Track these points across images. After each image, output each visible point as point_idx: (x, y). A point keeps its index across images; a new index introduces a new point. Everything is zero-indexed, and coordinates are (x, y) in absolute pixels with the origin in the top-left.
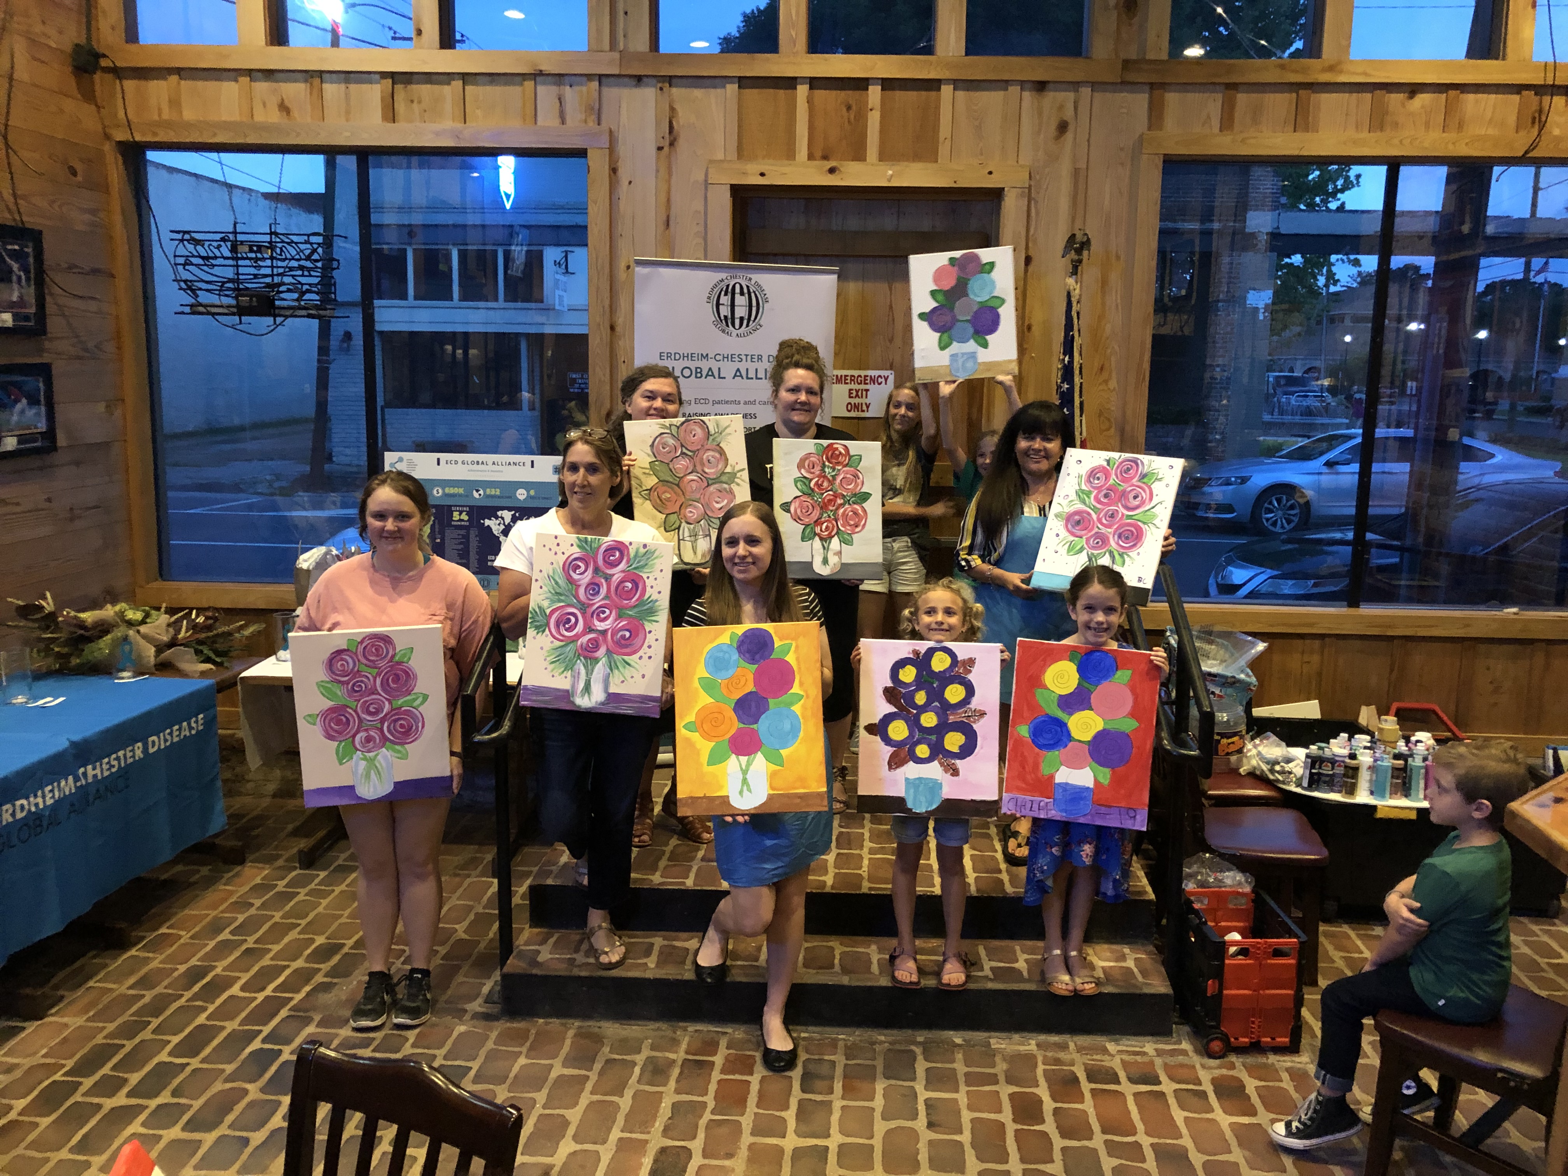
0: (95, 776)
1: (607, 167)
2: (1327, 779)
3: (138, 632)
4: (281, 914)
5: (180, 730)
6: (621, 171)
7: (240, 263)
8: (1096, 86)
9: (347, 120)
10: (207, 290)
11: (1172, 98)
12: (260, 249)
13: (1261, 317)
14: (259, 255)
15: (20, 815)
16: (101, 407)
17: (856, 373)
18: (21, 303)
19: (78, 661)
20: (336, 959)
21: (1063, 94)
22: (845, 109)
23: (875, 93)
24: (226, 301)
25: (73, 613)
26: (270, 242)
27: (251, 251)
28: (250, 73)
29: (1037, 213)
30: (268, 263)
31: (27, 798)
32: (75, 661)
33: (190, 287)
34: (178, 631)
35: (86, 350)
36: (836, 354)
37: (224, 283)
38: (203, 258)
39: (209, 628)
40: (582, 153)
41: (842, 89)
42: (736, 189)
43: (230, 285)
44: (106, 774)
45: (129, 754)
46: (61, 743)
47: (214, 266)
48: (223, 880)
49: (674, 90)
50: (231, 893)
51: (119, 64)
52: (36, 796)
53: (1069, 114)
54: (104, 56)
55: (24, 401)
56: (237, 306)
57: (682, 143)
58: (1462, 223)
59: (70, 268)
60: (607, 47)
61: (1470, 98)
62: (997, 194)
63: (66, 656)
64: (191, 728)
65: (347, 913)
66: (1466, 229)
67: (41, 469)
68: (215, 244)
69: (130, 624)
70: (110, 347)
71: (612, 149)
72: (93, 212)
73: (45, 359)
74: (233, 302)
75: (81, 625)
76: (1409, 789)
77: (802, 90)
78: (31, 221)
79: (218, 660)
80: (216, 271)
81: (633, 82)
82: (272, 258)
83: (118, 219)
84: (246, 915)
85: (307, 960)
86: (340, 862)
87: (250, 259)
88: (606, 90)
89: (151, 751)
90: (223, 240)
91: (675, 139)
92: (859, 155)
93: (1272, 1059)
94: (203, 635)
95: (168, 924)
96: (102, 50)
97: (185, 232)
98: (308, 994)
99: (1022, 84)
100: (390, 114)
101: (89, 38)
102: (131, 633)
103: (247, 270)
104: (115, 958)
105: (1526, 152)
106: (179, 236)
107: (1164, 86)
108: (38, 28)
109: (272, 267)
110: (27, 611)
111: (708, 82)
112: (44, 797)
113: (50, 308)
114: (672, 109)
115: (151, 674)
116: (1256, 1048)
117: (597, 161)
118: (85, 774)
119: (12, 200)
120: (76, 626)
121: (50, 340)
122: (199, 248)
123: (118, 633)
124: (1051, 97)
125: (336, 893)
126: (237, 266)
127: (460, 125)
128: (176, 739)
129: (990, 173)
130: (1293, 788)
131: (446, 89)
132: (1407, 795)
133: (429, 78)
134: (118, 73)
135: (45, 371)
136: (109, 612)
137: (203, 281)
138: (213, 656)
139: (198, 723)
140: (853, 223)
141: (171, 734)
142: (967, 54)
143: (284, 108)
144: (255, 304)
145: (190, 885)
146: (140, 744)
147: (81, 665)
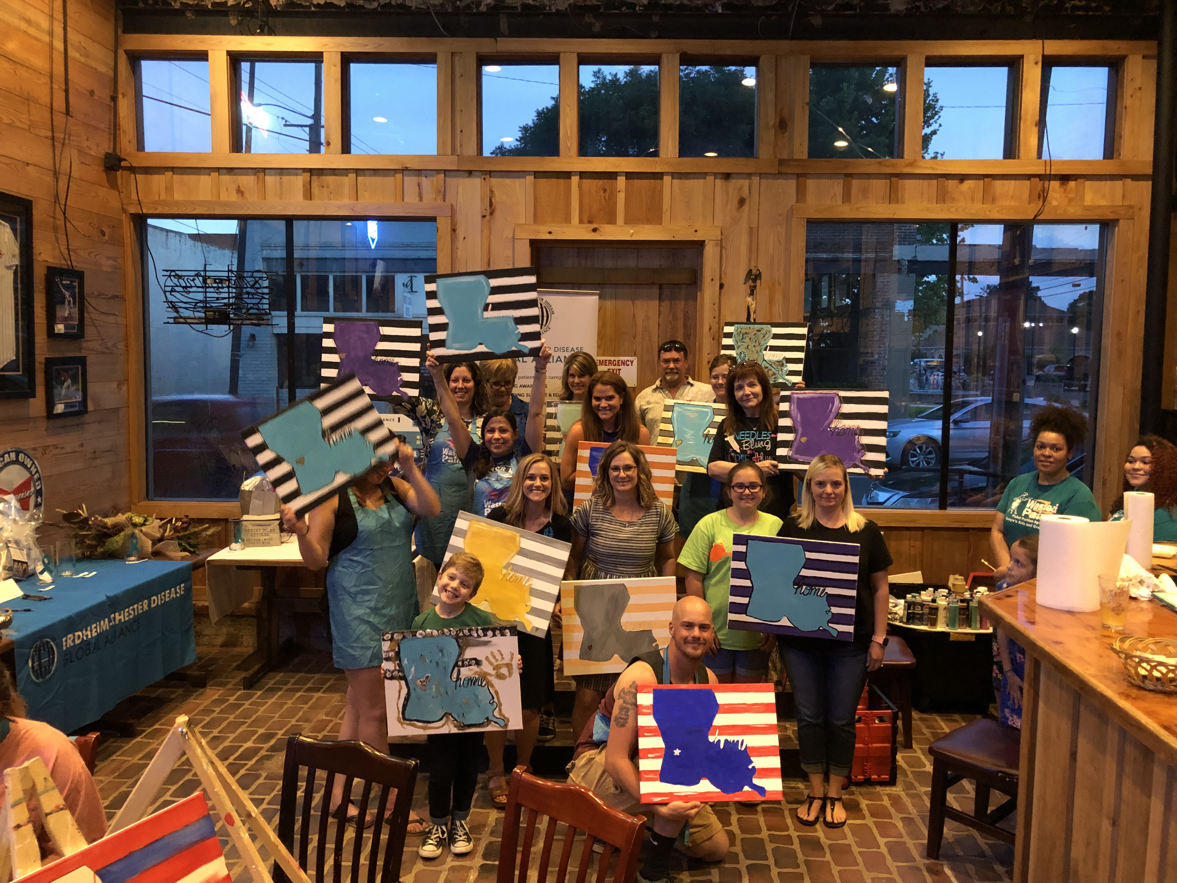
0: (120, 620)
1: (449, 228)
2: (918, 616)
3: (141, 531)
4: (234, 716)
5: (170, 593)
6: (458, 231)
7: (208, 290)
8: (761, 175)
9: (280, 199)
10: (186, 308)
11: (811, 183)
12: (221, 281)
13: (906, 319)
14: (220, 285)
15: (77, 642)
16: (114, 385)
17: (612, 358)
18: (70, 317)
19: (102, 550)
20: (273, 742)
21: (741, 181)
22: (602, 191)
23: (621, 181)
24: (198, 315)
25: (100, 518)
26: (228, 277)
27: (215, 282)
28: (218, 170)
29: (727, 256)
30: (226, 290)
31: (82, 631)
32: (100, 550)
33: (174, 306)
34: (165, 531)
35: (107, 348)
36: (599, 347)
37: (196, 303)
38: (183, 287)
39: (186, 529)
40: (433, 219)
41: (600, 179)
42: (533, 243)
43: (201, 305)
44: (127, 619)
45: (140, 607)
46: (101, 598)
47: (190, 292)
48: (193, 697)
49: (493, 180)
50: (199, 705)
51: (134, 165)
52: (86, 630)
53: (745, 193)
54: (125, 160)
55: (69, 381)
56: (206, 318)
57: (497, 213)
58: (1015, 258)
59: (99, 295)
60: (449, 152)
61: (998, 183)
62: (700, 245)
63: (95, 547)
64: (176, 593)
65: (277, 715)
66: (1017, 261)
67: (78, 425)
68: (192, 278)
69: (135, 525)
70: (121, 346)
71: (453, 217)
72: (114, 259)
73: (83, 354)
74: (203, 315)
75: (105, 526)
76: (971, 622)
77: (575, 179)
78: (78, 266)
79: (192, 550)
80: (191, 295)
81: (467, 174)
82: (228, 287)
83: (129, 264)
84: (211, 717)
85: (254, 742)
86: (270, 685)
87: (214, 287)
88: (448, 180)
89: (153, 606)
90: (196, 275)
91: (493, 211)
92: (612, 220)
93: (878, 789)
94: (182, 534)
95: (159, 723)
96: (123, 156)
97: (172, 271)
98: (257, 761)
99: (715, 175)
100: (309, 195)
101: (115, 148)
102: (137, 531)
103: (212, 295)
104: (128, 742)
105: (1035, 216)
106: (168, 273)
107: (805, 175)
108: (85, 144)
109: (229, 293)
110: (70, 517)
111: (515, 174)
112: (91, 631)
113: (87, 321)
114: (492, 192)
115: (149, 558)
116: (868, 782)
117: (443, 224)
118: (114, 618)
119: (66, 252)
120: (102, 527)
121: (86, 341)
122: (180, 281)
123: (129, 531)
124: (734, 183)
125: (269, 703)
126: (206, 292)
127: (353, 202)
128: (167, 600)
129: (696, 231)
130: (897, 623)
131: (345, 179)
132: (970, 626)
133: (334, 172)
134: (133, 170)
135: (82, 361)
136: (121, 518)
137: (182, 302)
138: (188, 547)
139: (180, 590)
140: (609, 263)
141: (164, 595)
142: (680, 156)
143: (240, 191)
144: (217, 317)
145: (171, 700)
146: (146, 601)
147: (103, 553)
